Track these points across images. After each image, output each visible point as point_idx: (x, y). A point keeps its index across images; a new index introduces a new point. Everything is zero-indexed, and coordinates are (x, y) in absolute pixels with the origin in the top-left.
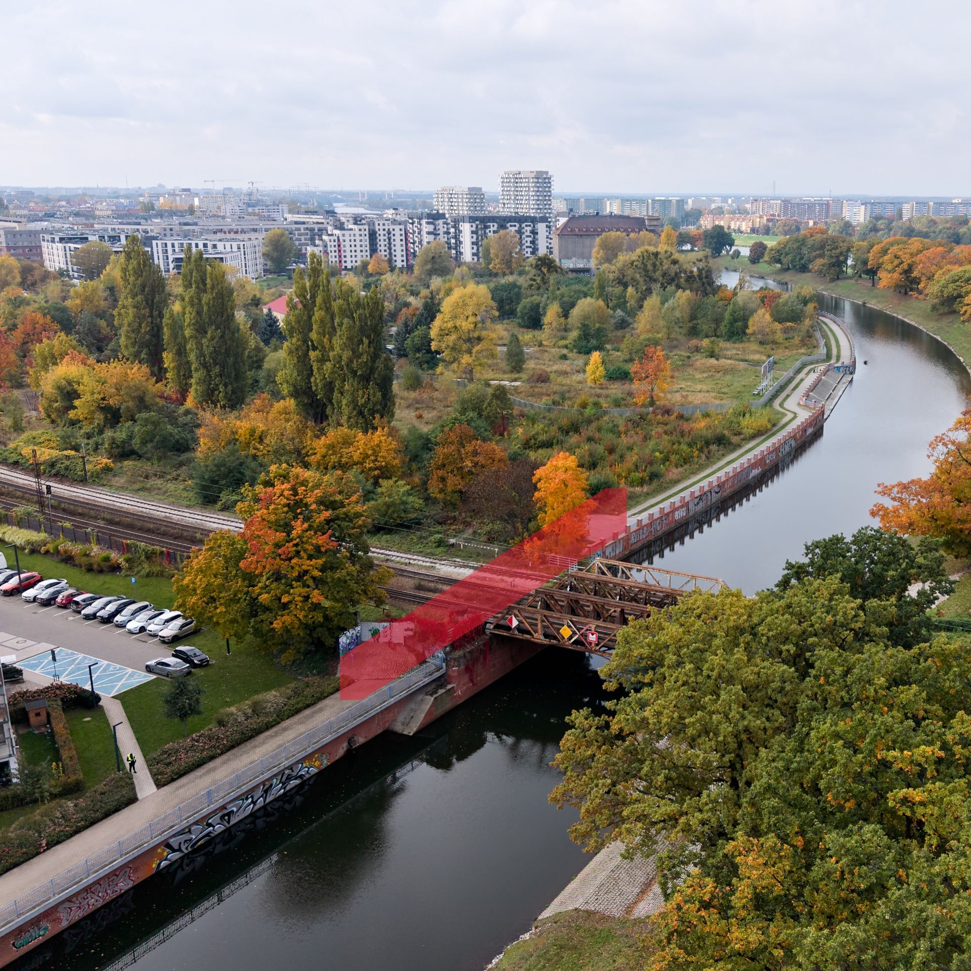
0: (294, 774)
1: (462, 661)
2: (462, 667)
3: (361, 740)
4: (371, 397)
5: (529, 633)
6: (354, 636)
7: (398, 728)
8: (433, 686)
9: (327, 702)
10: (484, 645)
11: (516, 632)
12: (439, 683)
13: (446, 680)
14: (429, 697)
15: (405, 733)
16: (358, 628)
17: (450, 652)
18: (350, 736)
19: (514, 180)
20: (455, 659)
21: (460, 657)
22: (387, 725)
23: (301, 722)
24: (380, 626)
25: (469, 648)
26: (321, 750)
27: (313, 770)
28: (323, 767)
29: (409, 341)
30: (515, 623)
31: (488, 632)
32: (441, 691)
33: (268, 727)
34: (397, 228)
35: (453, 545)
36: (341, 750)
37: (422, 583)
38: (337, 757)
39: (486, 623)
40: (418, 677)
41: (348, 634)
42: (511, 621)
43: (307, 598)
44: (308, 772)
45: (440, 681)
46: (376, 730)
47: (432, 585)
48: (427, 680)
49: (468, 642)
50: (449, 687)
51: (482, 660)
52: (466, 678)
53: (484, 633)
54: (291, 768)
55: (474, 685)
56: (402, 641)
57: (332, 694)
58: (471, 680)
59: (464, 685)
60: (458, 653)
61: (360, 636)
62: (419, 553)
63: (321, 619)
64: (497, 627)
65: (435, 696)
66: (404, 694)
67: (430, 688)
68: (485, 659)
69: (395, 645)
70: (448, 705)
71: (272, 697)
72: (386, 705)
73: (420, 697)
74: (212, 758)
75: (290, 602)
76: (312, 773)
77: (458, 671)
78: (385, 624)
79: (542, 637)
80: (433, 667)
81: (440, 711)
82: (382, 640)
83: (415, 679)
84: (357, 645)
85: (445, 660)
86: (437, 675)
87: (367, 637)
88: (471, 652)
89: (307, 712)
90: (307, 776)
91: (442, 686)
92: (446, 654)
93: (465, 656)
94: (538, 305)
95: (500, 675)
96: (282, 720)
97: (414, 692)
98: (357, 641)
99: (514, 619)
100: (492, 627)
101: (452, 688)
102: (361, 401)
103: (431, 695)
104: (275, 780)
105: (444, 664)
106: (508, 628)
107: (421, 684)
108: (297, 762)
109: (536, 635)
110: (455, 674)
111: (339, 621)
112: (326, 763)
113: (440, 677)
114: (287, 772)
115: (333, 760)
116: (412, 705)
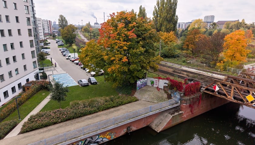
0: (93, 141)
1: (188, 101)
2: (188, 104)
3: (134, 128)
4: (171, 26)
5: (225, 95)
6: (144, 82)
7: (153, 126)
8: (173, 110)
9: (123, 107)
10: (200, 96)
11: (217, 93)
12: (176, 109)
13: (179, 109)
14: (170, 115)
15: (156, 130)
16: (146, 79)
17: (183, 96)
18: (129, 126)
19: (207, 17)
20: (185, 100)
21: (187, 100)
22: (149, 124)
23: (106, 114)
24: (154, 80)
25: (192, 96)
26: (111, 131)
27: (105, 140)
28: (111, 139)
29: (183, 34)
30: (217, 89)
31: (202, 91)
32: (176, 114)
33: (90, 113)
34: (184, 24)
35: (189, 63)
36: (123, 132)
37: (176, 70)
38: (120, 135)
39: (201, 87)
40: (167, 105)
41: (141, 81)
42: (215, 88)
43: (121, 59)
44: (102, 140)
45: (177, 109)
46: (143, 125)
47: (179, 71)
48: (170, 107)
49: (192, 94)
50: (181, 112)
51: (197, 103)
52: (189, 110)
53: (200, 91)
54: (91, 137)
55: (192, 113)
56: (163, 88)
57: (127, 103)
58: (191, 111)
59: (188, 113)
60: (187, 98)
61: (146, 83)
62: (177, 64)
63: (127, 70)
64: (207, 89)
65: (173, 115)
66: (157, 111)
67: (171, 111)
68: (199, 103)
69: (160, 89)
70: (179, 121)
71: (101, 100)
72: (147, 115)
73: (166, 114)
74: (55, 123)
75: (114, 60)
76: (105, 141)
77: (186, 106)
78: (157, 79)
79: (233, 98)
80: (174, 102)
81: (174, 123)
82: (155, 86)
83: (164, 105)
84: (145, 86)
85: (180, 100)
86: (176, 105)
87: (149, 84)
88: (193, 98)
89: (112, 110)
90: (102, 142)
91: (177, 111)
92: (181, 97)
93: (190, 100)
94: (212, 31)
95: (205, 112)
96: (100, 111)
97: (164, 111)
98: (145, 84)
99: (217, 86)
100: (204, 89)
101: (182, 113)
102: (168, 27)
103: (171, 114)
104: (80, 143)
105: (179, 102)
106: (213, 91)
107: (167, 108)
108: (96, 135)
109: (229, 97)
110: (184, 107)
111: (136, 74)
112: (113, 137)
113: (177, 107)
114: (88, 139)
115: (118, 136)
116: (162, 117)
